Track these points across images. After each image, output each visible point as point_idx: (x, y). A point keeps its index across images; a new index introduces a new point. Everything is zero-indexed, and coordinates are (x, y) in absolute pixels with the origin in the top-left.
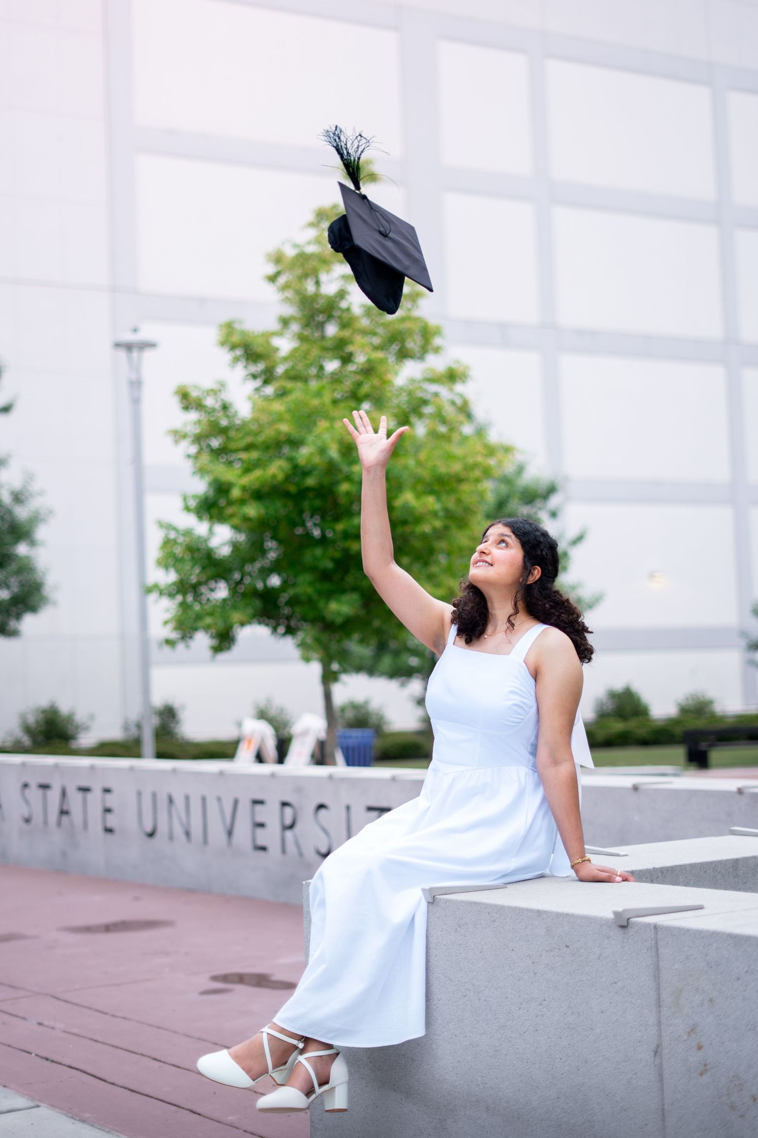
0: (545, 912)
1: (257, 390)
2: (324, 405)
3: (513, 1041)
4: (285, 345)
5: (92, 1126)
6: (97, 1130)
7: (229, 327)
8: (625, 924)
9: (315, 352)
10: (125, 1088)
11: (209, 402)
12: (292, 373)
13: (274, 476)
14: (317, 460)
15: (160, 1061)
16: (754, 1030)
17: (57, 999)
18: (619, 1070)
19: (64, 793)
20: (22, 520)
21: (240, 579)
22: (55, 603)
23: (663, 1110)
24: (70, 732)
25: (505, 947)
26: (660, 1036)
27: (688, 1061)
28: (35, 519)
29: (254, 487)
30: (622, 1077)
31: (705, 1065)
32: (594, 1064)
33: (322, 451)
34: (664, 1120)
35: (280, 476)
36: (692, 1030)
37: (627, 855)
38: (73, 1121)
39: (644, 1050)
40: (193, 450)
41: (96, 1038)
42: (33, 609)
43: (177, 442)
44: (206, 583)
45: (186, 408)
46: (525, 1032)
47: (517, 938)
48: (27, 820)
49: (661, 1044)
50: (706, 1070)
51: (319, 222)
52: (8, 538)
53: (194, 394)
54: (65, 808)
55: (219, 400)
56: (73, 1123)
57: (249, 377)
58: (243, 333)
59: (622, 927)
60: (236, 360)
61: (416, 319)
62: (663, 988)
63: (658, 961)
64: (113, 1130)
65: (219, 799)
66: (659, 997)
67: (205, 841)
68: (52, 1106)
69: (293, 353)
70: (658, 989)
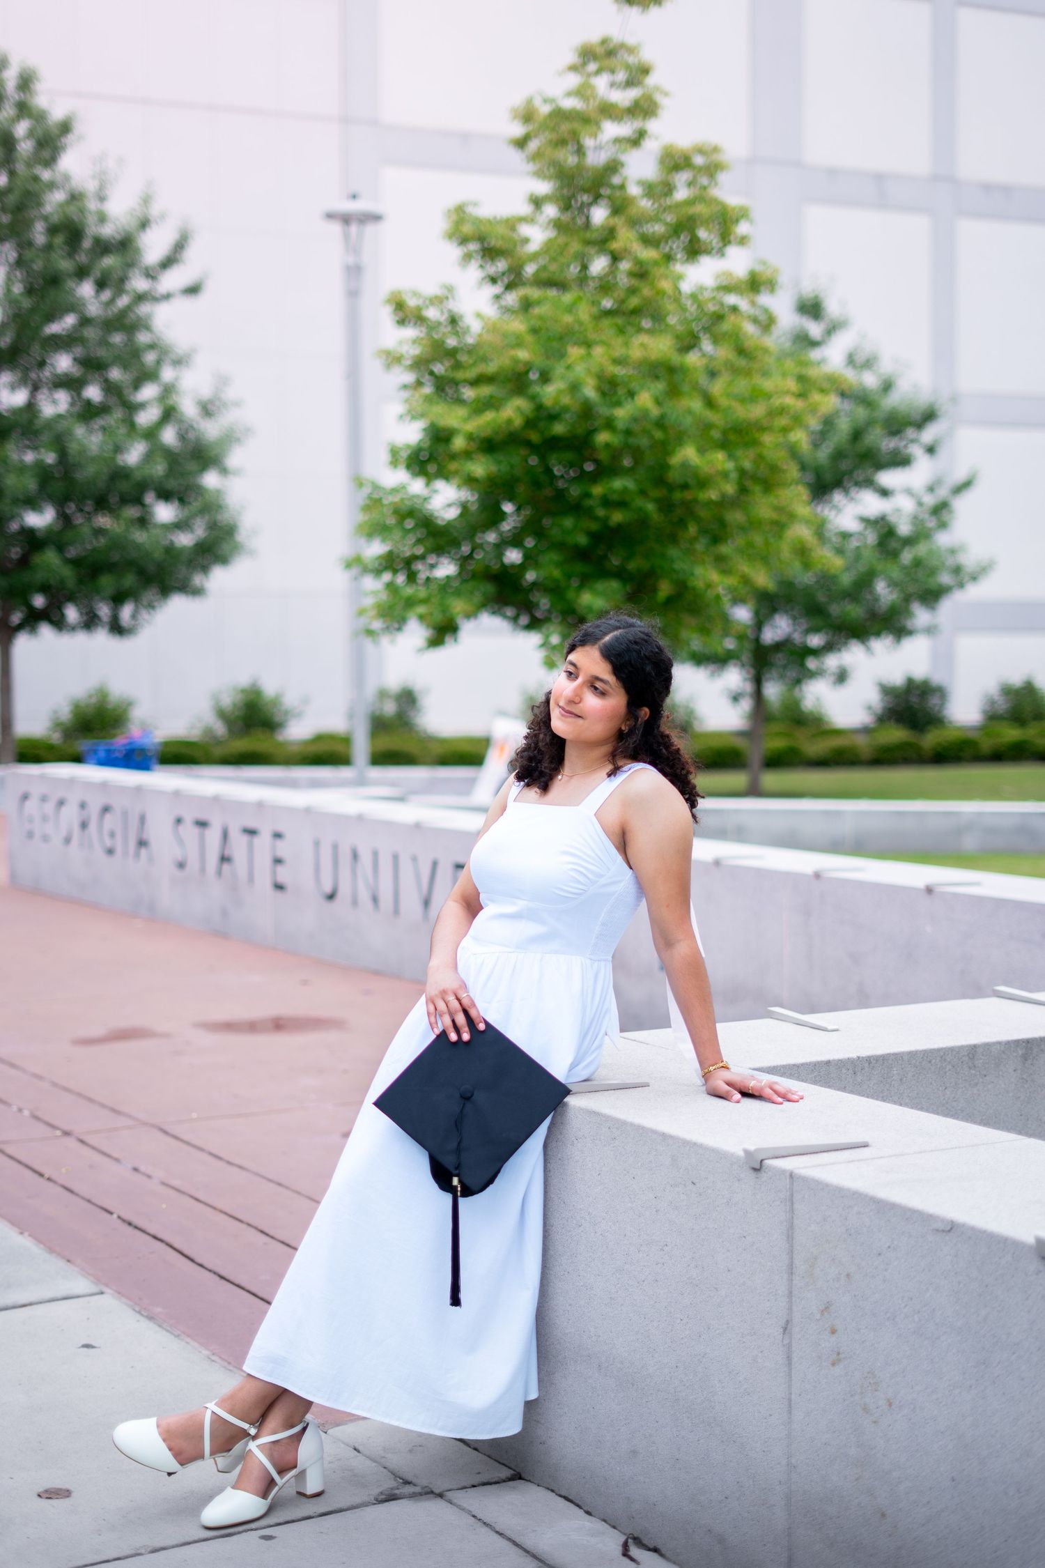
0: (671, 1137)
1: (497, 297)
2: (581, 324)
3: (630, 1290)
4: (536, 236)
5: (160, 1326)
6: (164, 1332)
7: (460, 214)
8: (757, 1166)
9: (575, 246)
10: (215, 1273)
11: (432, 313)
12: (544, 276)
13: (509, 421)
14: (566, 400)
15: (267, 1235)
16: (893, 1319)
17: (166, 1133)
18: (744, 1344)
19: (225, 835)
20: (212, 440)
21: (469, 553)
22: (252, 553)
23: (790, 1400)
24: (277, 719)
25: (625, 1172)
26: (790, 1309)
27: (819, 1345)
28: (230, 438)
29: (483, 435)
30: (747, 1353)
31: (838, 1354)
32: (718, 1332)
33: (574, 388)
34: (790, 1412)
35: (518, 422)
36: (827, 1308)
37: (837, 1030)
38: (138, 1317)
39: (772, 1324)
40: (409, 378)
41: (197, 1196)
42: (223, 560)
43: (388, 366)
44: (422, 558)
45: (402, 322)
46: (644, 1281)
47: (639, 1164)
48: (181, 865)
49: (792, 1320)
50: (839, 1360)
51: (584, 64)
52: (192, 466)
53: (412, 302)
54: (227, 853)
55: (445, 311)
56: (138, 1321)
57: (487, 279)
58: (478, 221)
59: (755, 1170)
60: (467, 257)
61: (715, 201)
62: (796, 1252)
63: (793, 1218)
64: (184, 1333)
65: (414, 859)
66: (792, 1262)
67: (396, 911)
68: (119, 1293)
69: (548, 247)
70: (791, 1252)
